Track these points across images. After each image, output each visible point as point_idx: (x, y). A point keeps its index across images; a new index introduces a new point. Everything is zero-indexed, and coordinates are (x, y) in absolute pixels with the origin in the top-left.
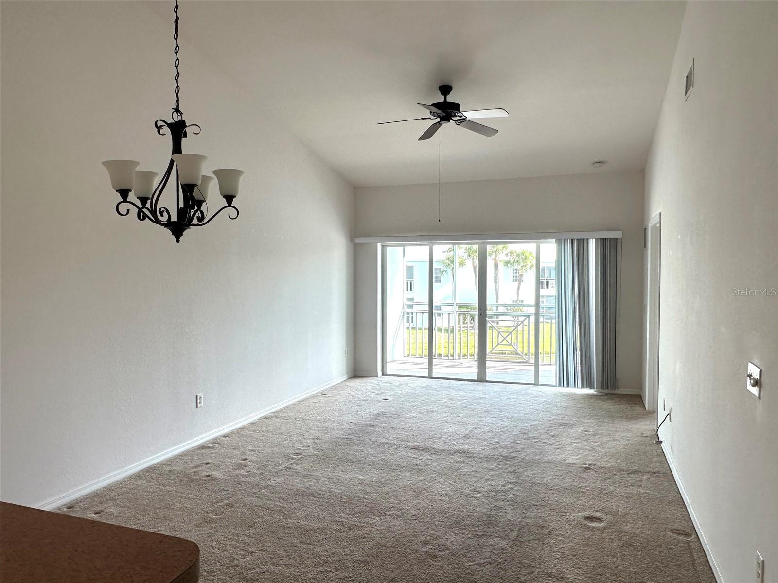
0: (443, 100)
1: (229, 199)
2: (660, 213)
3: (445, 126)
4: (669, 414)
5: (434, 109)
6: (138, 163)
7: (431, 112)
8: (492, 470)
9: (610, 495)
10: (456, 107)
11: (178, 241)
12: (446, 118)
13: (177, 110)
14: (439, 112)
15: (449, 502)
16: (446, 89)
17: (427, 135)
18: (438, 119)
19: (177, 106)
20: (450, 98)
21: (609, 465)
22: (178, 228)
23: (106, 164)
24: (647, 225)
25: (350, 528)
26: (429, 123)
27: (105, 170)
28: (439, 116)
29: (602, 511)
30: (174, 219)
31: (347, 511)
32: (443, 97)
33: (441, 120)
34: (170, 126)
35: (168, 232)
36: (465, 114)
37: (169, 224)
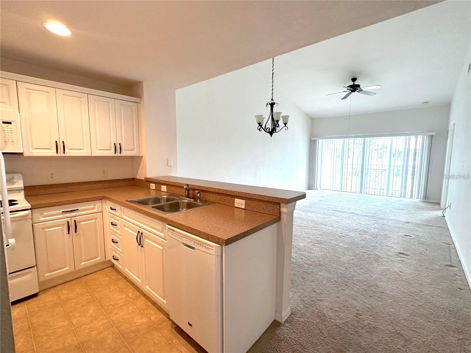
0: (353, 84)
1: (285, 124)
2: (454, 124)
3: (353, 93)
4: (450, 206)
5: (349, 88)
6: (263, 115)
7: (347, 89)
8: (366, 219)
9: (416, 231)
10: (358, 86)
11: (271, 137)
12: (354, 91)
13: (272, 100)
14: (351, 89)
15: (349, 225)
16: (354, 80)
17: (345, 97)
18: (350, 91)
19: (272, 98)
20: (356, 83)
21: (418, 223)
22: (271, 133)
23: (255, 116)
24: (449, 129)
25: (315, 227)
26: (347, 93)
27: (255, 118)
28: (351, 90)
29: (412, 234)
30: (270, 130)
31: (313, 223)
32: (353, 82)
33: (352, 92)
34: (270, 104)
35: (269, 134)
36: (362, 88)
37: (269, 132)
